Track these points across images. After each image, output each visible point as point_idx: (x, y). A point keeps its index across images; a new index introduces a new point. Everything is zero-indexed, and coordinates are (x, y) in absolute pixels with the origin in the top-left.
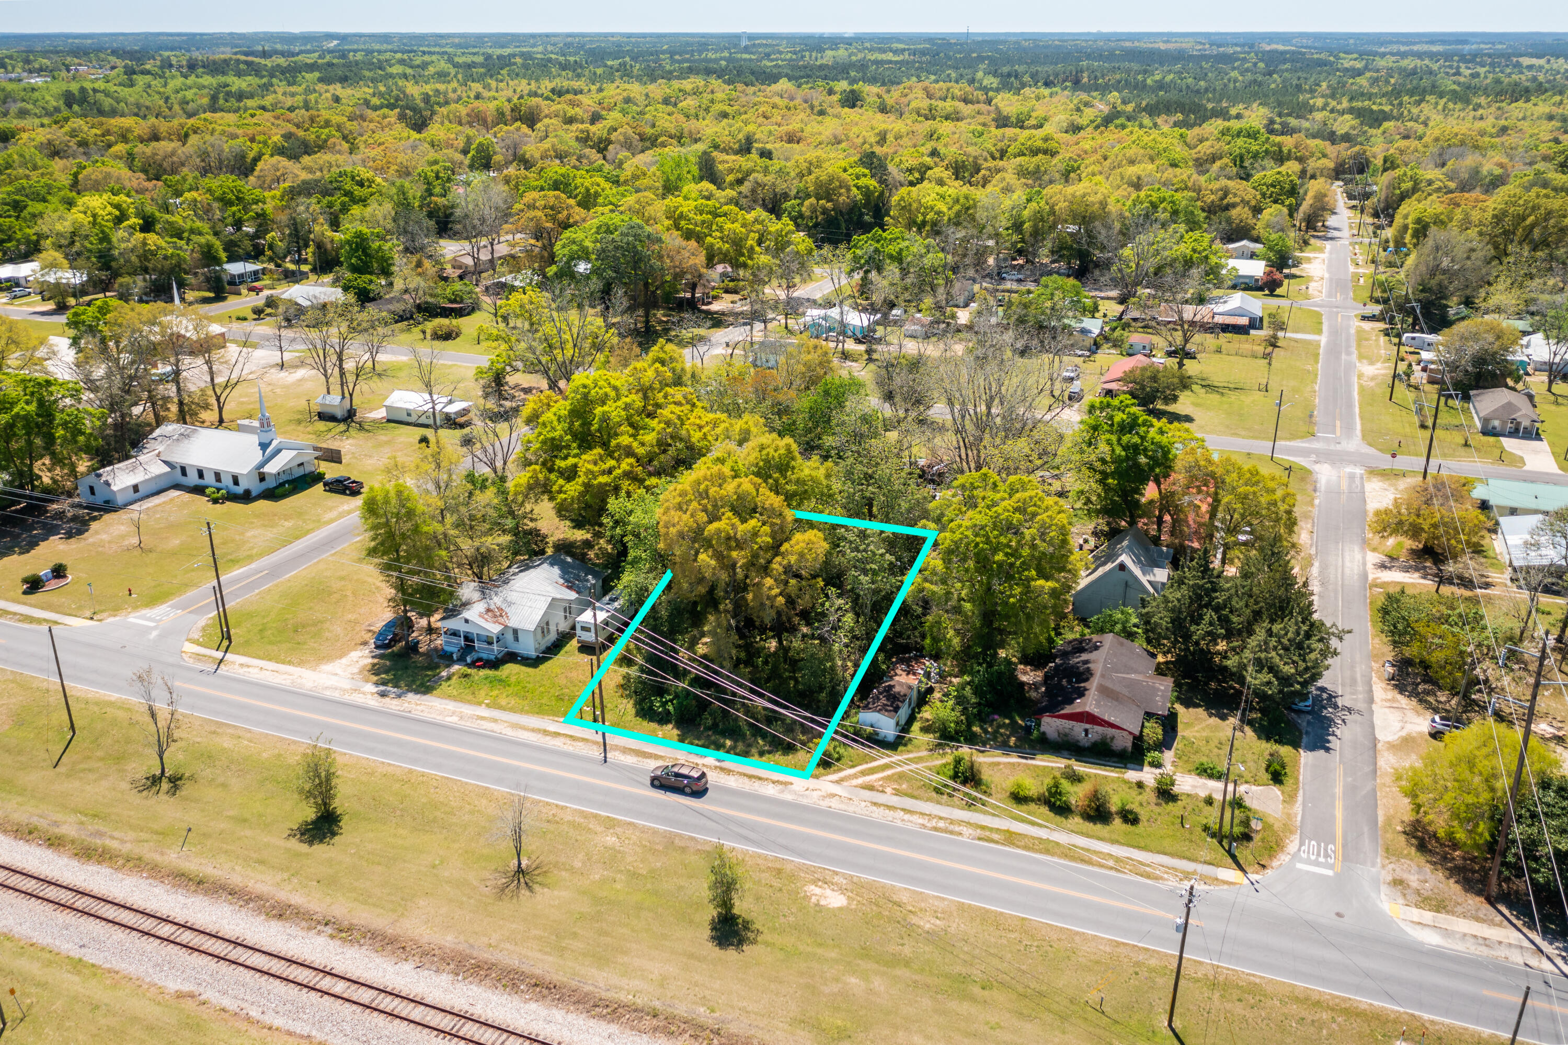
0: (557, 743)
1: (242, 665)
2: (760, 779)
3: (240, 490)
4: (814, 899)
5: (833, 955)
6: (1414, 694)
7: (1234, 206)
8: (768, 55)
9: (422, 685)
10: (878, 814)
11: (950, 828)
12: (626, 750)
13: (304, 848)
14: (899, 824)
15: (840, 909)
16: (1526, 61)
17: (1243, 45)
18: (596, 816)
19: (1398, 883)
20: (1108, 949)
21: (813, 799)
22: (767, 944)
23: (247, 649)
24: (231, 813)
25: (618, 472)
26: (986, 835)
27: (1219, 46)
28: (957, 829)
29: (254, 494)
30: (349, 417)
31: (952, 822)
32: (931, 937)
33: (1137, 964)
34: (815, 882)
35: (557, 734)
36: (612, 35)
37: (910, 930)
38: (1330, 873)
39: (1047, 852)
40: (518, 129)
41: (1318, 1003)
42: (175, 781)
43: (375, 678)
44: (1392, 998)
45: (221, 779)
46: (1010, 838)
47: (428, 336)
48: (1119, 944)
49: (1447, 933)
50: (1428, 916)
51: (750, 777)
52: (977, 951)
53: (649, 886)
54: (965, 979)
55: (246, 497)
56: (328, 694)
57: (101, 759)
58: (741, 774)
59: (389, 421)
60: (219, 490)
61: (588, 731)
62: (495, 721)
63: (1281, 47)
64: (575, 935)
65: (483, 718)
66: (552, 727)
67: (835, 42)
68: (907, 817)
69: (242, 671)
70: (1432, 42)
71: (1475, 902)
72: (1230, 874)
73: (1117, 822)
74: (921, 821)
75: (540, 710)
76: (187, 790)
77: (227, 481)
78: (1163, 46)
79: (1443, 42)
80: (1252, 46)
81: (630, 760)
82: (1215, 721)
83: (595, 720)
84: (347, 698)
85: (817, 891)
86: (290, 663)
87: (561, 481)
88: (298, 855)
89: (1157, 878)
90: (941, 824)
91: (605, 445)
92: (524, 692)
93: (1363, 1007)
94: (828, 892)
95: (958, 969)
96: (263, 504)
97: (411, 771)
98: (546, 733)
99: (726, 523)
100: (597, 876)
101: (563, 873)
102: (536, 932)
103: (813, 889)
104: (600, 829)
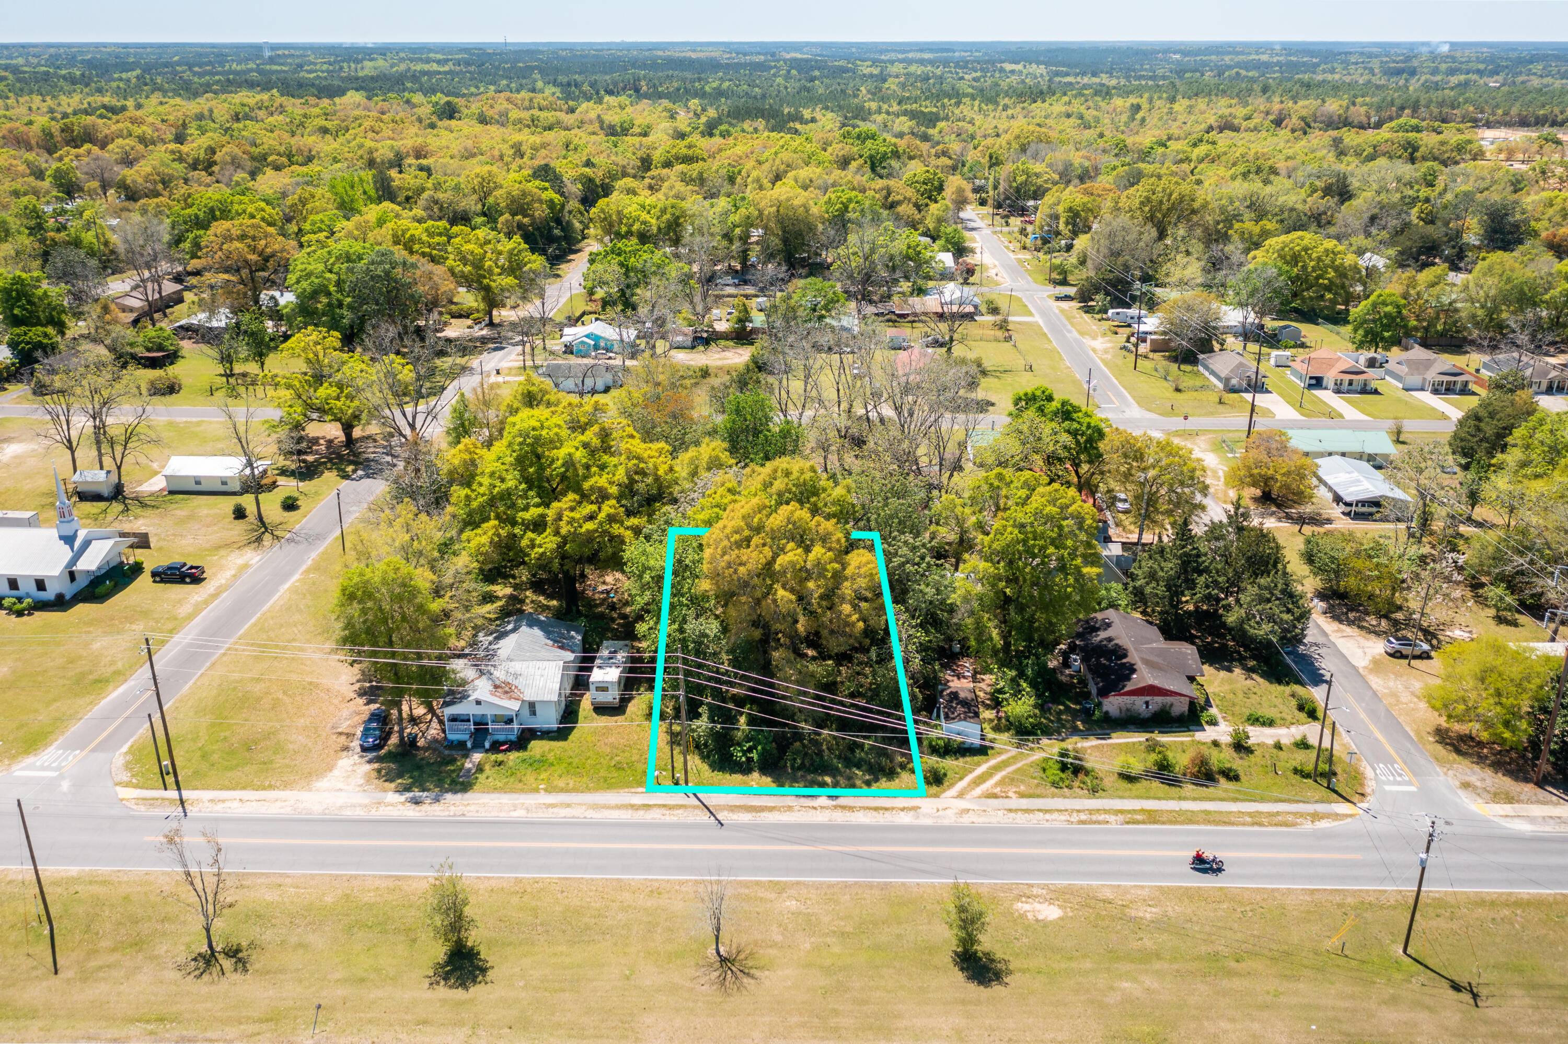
0: (654, 816)
1: (211, 801)
2: (886, 809)
3: (49, 594)
4: (1030, 915)
5: (1088, 965)
6: (1350, 623)
7: (899, 203)
8: (301, 66)
9: (453, 782)
10: (1021, 820)
11: (1091, 818)
12: (733, 808)
13: (459, 994)
14: (1047, 825)
15: (1061, 919)
16: (1008, 67)
17: (765, 54)
18: (757, 883)
19: (1466, 785)
20: (1308, 898)
21: (949, 818)
22: (1024, 971)
23: (201, 781)
24: (338, 975)
25: (602, 516)
26: (1131, 818)
27: (745, 54)
28: (1102, 817)
29: (68, 597)
30: (117, 493)
31: (1091, 812)
32: (1161, 925)
33: (1340, 906)
34: (1019, 898)
35: (647, 807)
36: (105, 45)
37: (1137, 924)
38: (1413, 789)
39: (1190, 821)
40: (89, 152)
41: (1493, 904)
42: (233, 953)
43: (393, 785)
44: (1537, 883)
45: (294, 940)
46: (1152, 817)
47: (144, 391)
48: (1313, 892)
49: (1532, 820)
50: (1507, 809)
51: (876, 809)
52: (1207, 929)
53: (867, 943)
54: (1215, 957)
55: (60, 603)
56: (348, 813)
57: (114, 950)
59: (171, 493)
60: (20, 600)
61: (676, 797)
62: (568, 805)
63: (799, 56)
64: (835, 1012)
65: (553, 806)
66: (637, 800)
67: (368, 53)
68: (1048, 816)
69: (220, 807)
70: (921, 51)
71: (1528, 789)
72: (1342, 808)
73: (1222, 780)
74: (1063, 818)
75: (607, 785)
76: (257, 961)
77: (28, 587)
78: (694, 56)
79: (931, 51)
80: (773, 55)
81: (745, 818)
82: (1223, 674)
83: (677, 784)
84: (375, 814)
85: (1027, 907)
86: (271, 787)
87: (530, 535)
88: (460, 1004)
89: (1294, 825)
90: (1083, 817)
91: (578, 489)
92: (574, 768)
93: (1526, 897)
94: (1037, 906)
95: (1204, 949)
96: (82, 609)
97: (518, 881)
98: (633, 807)
99: (792, 556)
100: (808, 946)
101: (771, 951)
102: (794, 1019)
103: (1022, 906)
104: (773, 896)
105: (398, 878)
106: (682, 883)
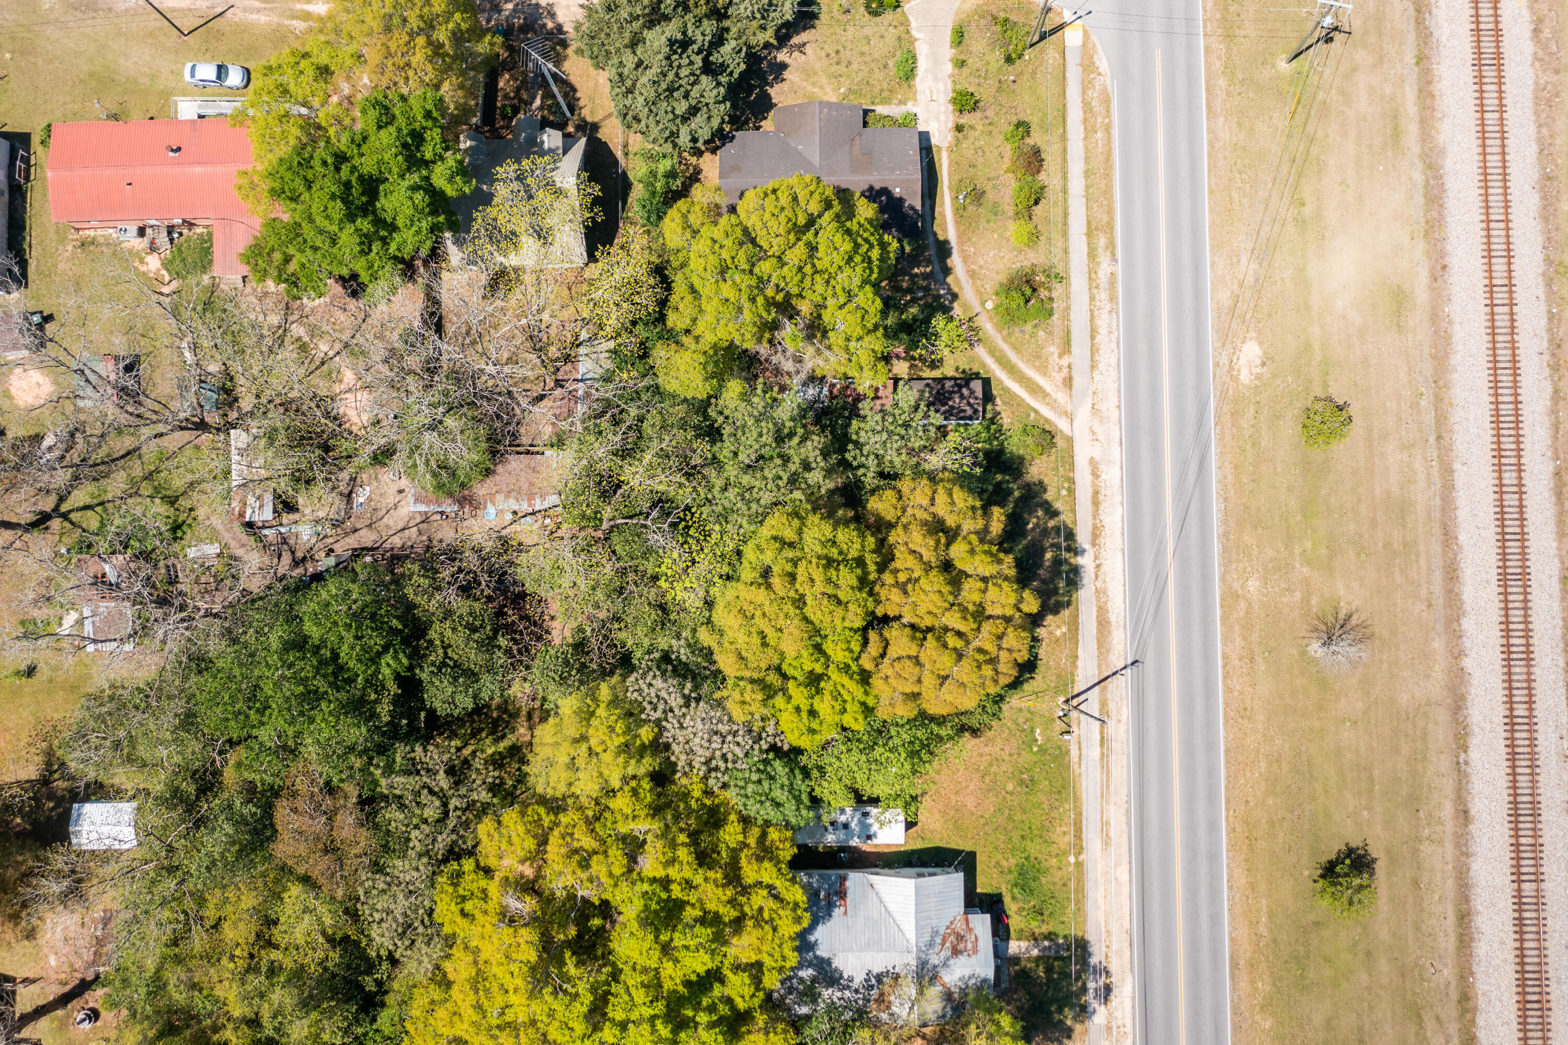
2: (1096, 493)
4: (1258, 370)
10: (1109, 356)
11: (1105, 288)
13: (1382, 865)
14: (1118, 334)
18: (1224, 619)
21: (1111, 428)
22: (1326, 386)
28: (1103, 278)
31: (1095, 287)
32: (1263, 258)
33: (1229, 94)
34: (1236, 379)
46: (1099, 229)
51: (1096, 502)
52: (1268, 219)
54: (1298, 222)
58: (1095, 514)
64: (1387, 545)
68: (1104, 329)
72: (1072, 34)
73: (1033, 140)
74: (1105, 316)
85: (1245, 371)
89: (1106, 94)
90: (1103, 295)
94: (1244, 362)
95: (1288, 228)
97: (1232, 847)
100: (1305, 570)
101: (1314, 601)
102: (1399, 579)
103: (1245, 377)
104: (1242, 605)
105: (1234, 966)
106: (1228, 690)
